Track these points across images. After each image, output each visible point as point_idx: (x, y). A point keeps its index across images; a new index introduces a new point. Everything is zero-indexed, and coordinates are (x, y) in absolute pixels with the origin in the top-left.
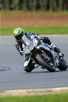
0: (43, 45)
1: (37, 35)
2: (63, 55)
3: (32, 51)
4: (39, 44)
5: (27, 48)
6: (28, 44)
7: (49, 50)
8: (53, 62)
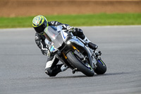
0: (75, 39)
1: (66, 25)
2: (99, 52)
3: (60, 48)
4: (69, 38)
5: (52, 44)
6: (53, 38)
7: (83, 45)
8: (89, 63)
